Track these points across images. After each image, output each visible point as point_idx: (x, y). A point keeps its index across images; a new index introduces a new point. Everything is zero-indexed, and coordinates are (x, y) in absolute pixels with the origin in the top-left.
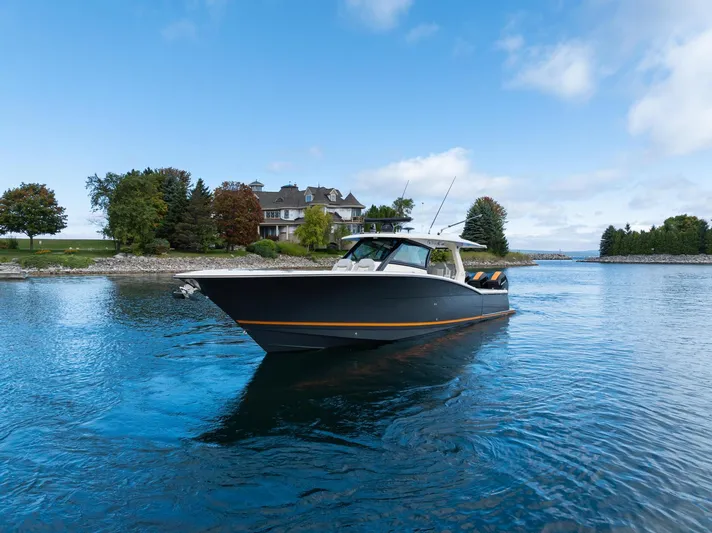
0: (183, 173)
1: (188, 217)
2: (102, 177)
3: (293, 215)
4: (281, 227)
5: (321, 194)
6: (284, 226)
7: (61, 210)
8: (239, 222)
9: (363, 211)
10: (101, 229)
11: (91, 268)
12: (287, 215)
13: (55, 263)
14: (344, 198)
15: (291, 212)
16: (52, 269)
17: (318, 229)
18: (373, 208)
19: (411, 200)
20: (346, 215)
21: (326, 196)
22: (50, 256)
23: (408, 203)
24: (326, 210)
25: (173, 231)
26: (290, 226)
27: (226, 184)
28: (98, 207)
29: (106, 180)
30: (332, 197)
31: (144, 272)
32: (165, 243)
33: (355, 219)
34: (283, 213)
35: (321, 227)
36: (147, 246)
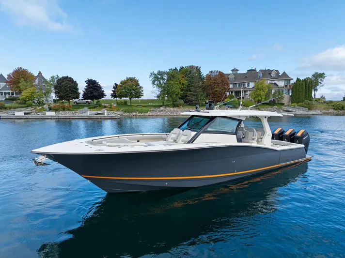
0: (197, 67)
1: (192, 89)
2: (156, 73)
3: (252, 85)
4: (245, 92)
5: (267, 73)
6: (247, 91)
7: (141, 88)
8: (216, 91)
9: (292, 82)
10: (156, 96)
11: (149, 113)
12: (248, 85)
13: (136, 111)
14: (280, 75)
15: (250, 83)
16: (134, 114)
17: (262, 93)
18: (298, 80)
19: (323, 74)
20: (281, 84)
21: (270, 74)
22: (134, 108)
23: (322, 76)
24: (269, 82)
25: (187, 96)
26: (250, 91)
27: (211, 72)
28: (155, 86)
29: (158, 74)
30: (273, 74)
31: (170, 115)
32: (182, 102)
33: (286, 86)
34: (246, 84)
35: (264, 91)
36: (174, 103)
